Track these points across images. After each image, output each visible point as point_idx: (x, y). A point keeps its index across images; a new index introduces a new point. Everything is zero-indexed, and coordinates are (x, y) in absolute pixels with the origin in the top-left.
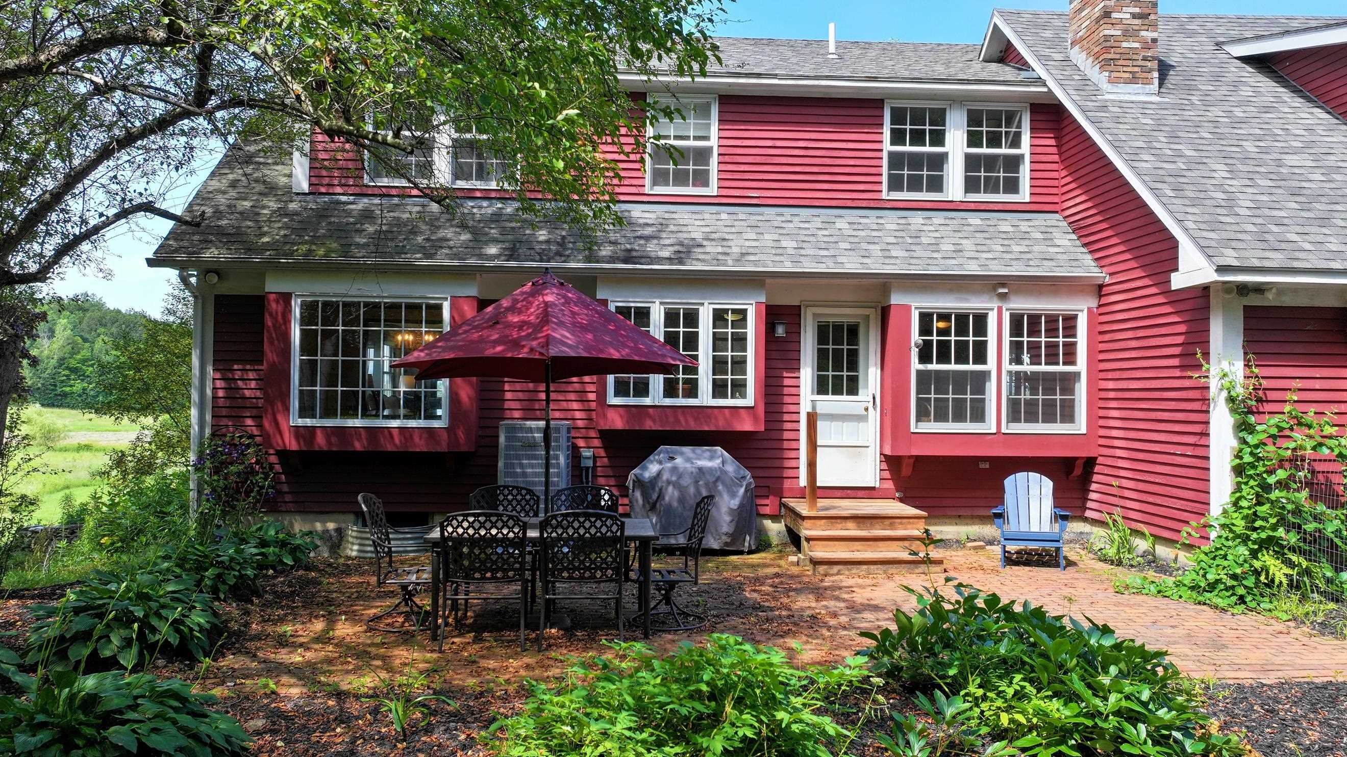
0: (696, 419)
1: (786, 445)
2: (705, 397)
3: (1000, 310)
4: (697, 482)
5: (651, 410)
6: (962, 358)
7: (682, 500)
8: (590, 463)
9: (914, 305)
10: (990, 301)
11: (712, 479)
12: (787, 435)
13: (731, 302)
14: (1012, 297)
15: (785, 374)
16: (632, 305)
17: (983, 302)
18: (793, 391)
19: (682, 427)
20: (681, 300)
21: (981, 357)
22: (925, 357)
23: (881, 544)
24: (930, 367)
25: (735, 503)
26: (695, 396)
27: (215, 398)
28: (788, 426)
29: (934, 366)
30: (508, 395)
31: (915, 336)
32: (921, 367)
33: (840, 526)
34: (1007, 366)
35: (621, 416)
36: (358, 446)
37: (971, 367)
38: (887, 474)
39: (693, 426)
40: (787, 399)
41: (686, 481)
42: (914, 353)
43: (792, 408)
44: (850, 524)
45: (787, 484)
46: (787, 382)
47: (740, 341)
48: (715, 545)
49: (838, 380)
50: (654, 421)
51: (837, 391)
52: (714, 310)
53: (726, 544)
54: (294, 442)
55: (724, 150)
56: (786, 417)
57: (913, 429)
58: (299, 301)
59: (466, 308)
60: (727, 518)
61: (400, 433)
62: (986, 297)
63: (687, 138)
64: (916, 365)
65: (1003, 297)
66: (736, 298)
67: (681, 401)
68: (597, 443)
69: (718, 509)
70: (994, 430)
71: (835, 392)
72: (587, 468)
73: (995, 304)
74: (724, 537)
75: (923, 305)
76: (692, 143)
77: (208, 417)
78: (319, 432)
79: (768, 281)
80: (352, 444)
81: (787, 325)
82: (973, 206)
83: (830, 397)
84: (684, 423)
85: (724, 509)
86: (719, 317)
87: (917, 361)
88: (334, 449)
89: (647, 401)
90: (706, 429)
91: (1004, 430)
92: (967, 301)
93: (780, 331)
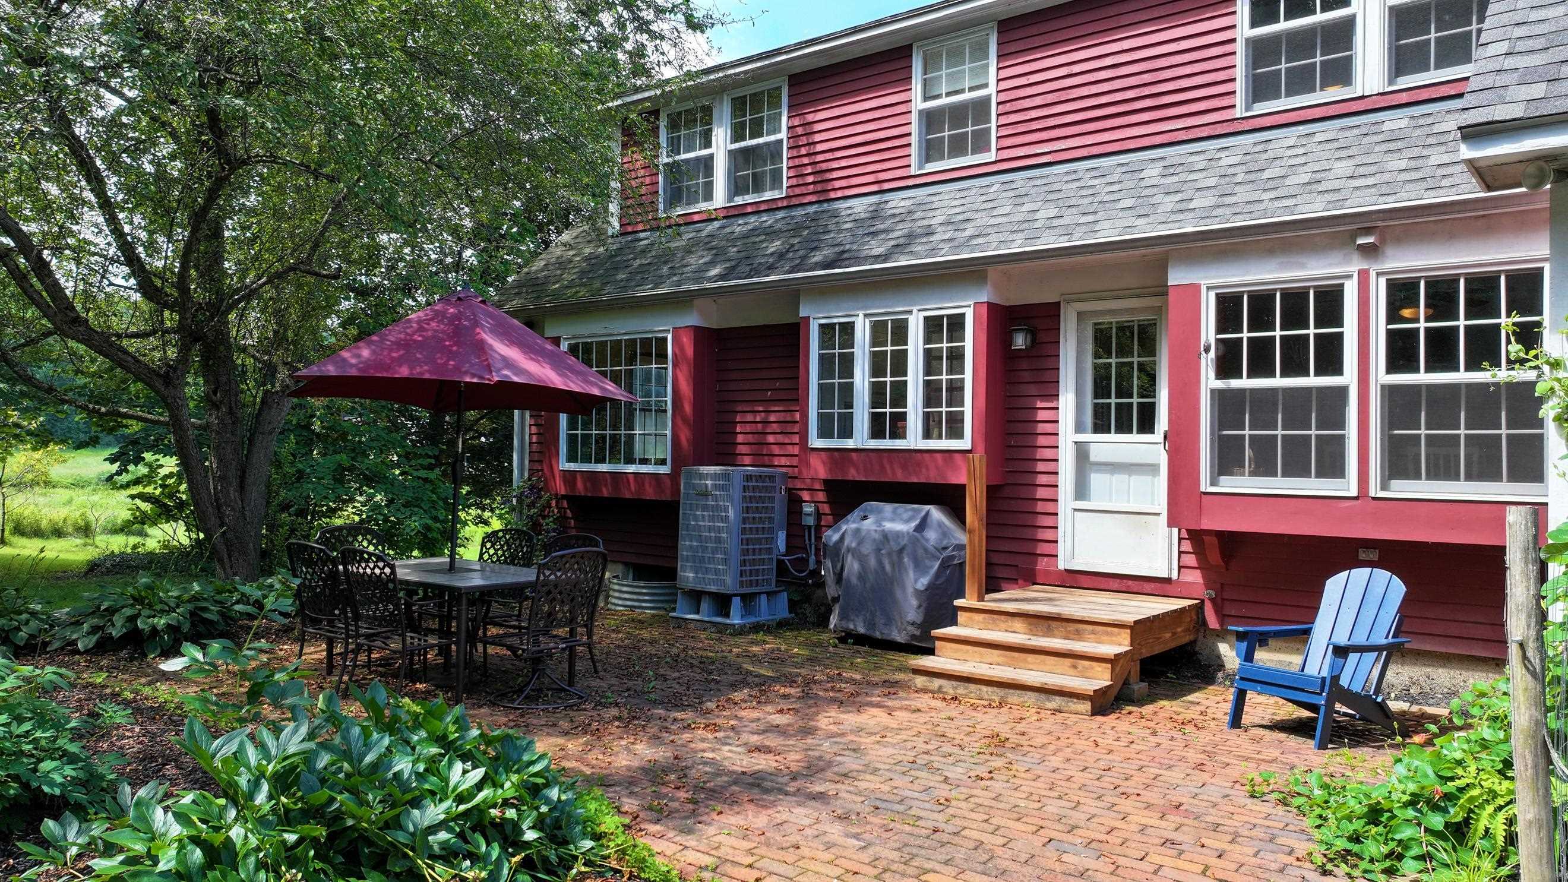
0: (904, 467)
1: (1040, 507)
2: (914, 439)
3: (1364, 275)
4: (878, 550)
5: (854, 455)
6: (1295, 366)
7: (862, 577)
8: (810, 521)
9: (1204, 283)
10: (1348, 261)
11: (896, 548)
12: (1041, 493)
13: (945, 307)
14: (1390, 251)
15: (1039, 404)
16: (835, 320)
17: (1330, 265)
18: (1049, 428)
19: (888, 478)
20: (887, 308)
21: (1330, 361)
22: (1227, 366)
23: (1031, 658)
24: (1235, 383)
25: (923, 582)
26: (903, 436)
27: (531, 443)
28: (1043, 479)
29: (1244, 383)
30: (740, 438)
31: (1208, 332)
32: (1220, 384)
33: (1003, 626)
34: (1381, 376)
35: (824, 463)
36: (605, 493)
37: (1312, 381)
38: (1191, 560)
39: (900, 477)
40: (1042, 441)
41: (867, 549)
42: (1207, 364)
43: (1048, 454)
44: (1018, 624)
45: (1042, 564)
46: (1042, 415)
47: (956, 357)
48: (900, 638)
49: (1124, 411)
50: (857, 470)
51: (1124, 427)
52: (926, 318)
53: (913, 637)
54: (563, 487)
55: (1003, 97)
56: (1041, 467)
57: (1205, 486)
58: (566, 344)
59: (685, 340)
60: (914, 603)
61: (635, 480)
62: (1336, 256)
63: (962, 91)
64: (1209, 381)
65: (1370, 251)
66: (951, 300)
67: (887, 444)
68: (821, 496)
69: (904, 588)
70: (1353, 492)
71: (1120, 430)
72: (810, 527)
73: (1355, 265)
74: (910, 628)
75: (1222, 281)
76: (967, 96)
77: (527, 462)
78: (578, 476)
79: (991, 269)
80: (601, 491)
81: (1032, 333)
82: (1404, 98)
83: (1113, 437)
84: (889, 471)
85: (910, 590)
86: (933, 326)
87: (1212, 374)
88: (589, 495)
89: (850, 444)
90: (915, 481)
91: (1374, 490)
92: (1303, 266)
93: (1020, 341)
